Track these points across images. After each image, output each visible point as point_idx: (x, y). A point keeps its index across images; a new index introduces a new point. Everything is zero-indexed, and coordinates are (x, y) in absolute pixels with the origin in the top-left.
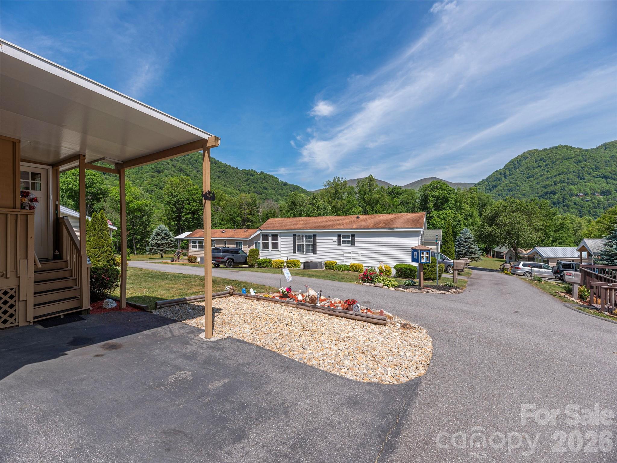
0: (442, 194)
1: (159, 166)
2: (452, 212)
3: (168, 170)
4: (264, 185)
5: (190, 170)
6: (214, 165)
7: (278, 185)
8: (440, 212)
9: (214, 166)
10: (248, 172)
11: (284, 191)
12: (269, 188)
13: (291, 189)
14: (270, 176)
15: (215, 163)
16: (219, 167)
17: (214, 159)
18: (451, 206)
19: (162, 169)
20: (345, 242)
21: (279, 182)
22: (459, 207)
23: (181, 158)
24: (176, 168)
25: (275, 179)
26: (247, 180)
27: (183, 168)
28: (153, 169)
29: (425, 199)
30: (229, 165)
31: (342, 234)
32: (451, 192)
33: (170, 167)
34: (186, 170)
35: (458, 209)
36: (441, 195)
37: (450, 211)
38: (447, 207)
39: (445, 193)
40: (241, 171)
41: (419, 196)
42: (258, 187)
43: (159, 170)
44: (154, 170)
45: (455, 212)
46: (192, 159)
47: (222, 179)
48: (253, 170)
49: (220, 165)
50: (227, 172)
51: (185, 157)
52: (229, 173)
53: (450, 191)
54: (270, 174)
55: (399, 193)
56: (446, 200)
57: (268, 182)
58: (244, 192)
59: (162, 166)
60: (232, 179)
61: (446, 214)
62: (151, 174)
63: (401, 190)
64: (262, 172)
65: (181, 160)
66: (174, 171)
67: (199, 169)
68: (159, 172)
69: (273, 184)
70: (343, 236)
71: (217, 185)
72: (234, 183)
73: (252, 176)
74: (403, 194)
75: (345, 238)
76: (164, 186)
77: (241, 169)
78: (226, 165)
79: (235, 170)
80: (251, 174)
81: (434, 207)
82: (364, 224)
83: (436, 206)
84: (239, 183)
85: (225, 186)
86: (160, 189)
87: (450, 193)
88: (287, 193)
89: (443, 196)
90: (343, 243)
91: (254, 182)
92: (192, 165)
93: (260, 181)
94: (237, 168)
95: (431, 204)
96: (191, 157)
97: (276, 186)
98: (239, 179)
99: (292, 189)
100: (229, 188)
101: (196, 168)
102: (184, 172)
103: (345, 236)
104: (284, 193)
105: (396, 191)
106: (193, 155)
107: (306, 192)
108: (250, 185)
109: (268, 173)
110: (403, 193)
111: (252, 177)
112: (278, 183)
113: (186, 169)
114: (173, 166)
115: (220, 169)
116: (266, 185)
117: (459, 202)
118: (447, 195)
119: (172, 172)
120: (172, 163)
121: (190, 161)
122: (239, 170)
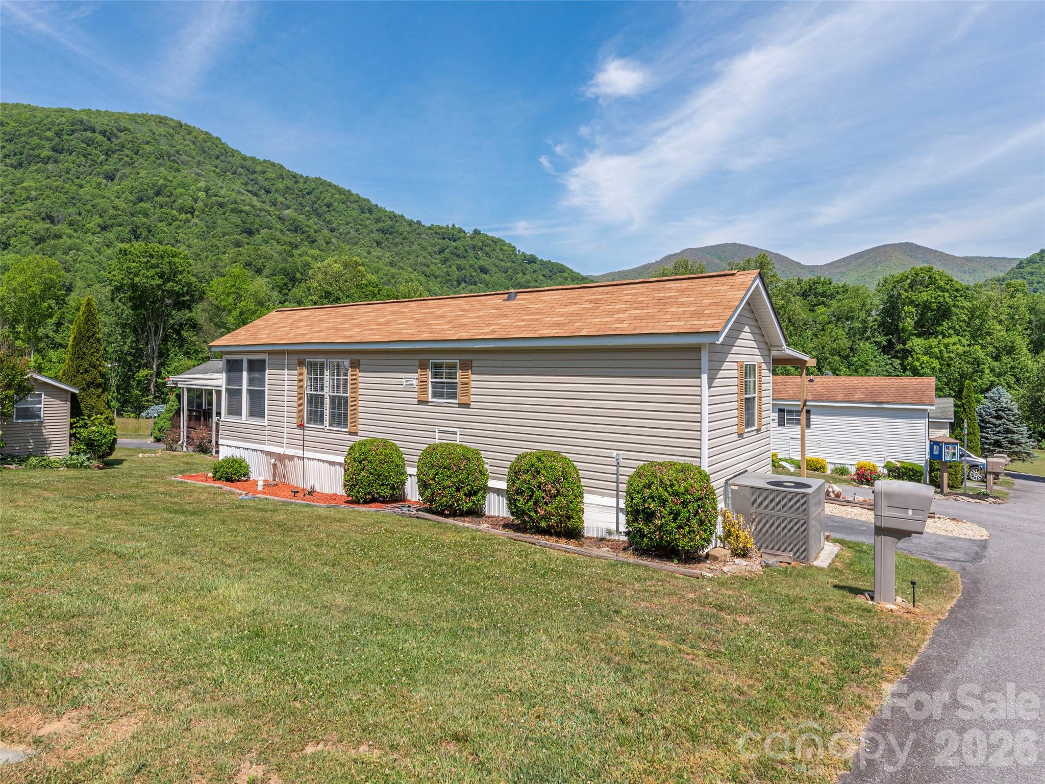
0: (936, 298)
1: (251, 221)
2: (960, 340)
3: (270, 228)
4: (481, 263)
5: (315, 227)
6: (368, 215)
7: (514, 262)
8: (931, 340)
9: (368, 219)
10: (443, 231)
11: (528, 277)
12: (494, 269)
13: (544, 273)
14: (495, 241)
15: (371, 211)
16: (378, 221)
17: (368, 201)
18: (957, 327)
19: (256, 226)
20: (791, 422)
21: (515, 255)
22: (979, 329)
23: (294, 201)
24: (287, 223)
25: (506, 248)
26: (441, 251)
27: (300, 223)
28: (237, 226)
29: (892, 310)
30: (402, 216)
31: (787, 408)
32: (958, 295)
33: (274, 221)
34: (307, 229)
35: (977, 334)
36: (933, 300)
37: (955, 339)
38: (949, 328)
39: (944, 296)
40: (429, 228)
41: (877, 302)
42: (468, 266)
43: (250, 229)
44: (240, 228)
45: (968, 343)
46: (318, 202)
47: (386, 249)
48: (457, 226)
49: (380, 214)
50: (397, 232)
51: (303, 197)
52: (401, 234)
53: (957, 290)
54: (496, 235)
55: (828, 293)
56: (944, 313)
57: (492, 255)
58: (436, 278)
59: (258, 221)
60: (407, 248)
61: (946, 346)
62: (234, 239)
63: (832, 288)
64: (476, 232)
65: (294, 204)
66: (281, 231)
67: (334, 225)
68: (250, 233)
69: (502, 260)
70: (787, 411)
71: (373, 262)
72: (412, 257)
73: (454, 241)
74: (839, 297)
75: (793, 415)
76: (265, 266)
77: (428, 225)
78: (395, 217)
79: (415, 227)
80: (451, 237)
81: (915, 328)
82: (826, 393)
83: (922, 326)
84: (425, 257)
85: (392, 264)
86: (256, 272)
87: (956, 297)
88: (536, 281)
89: (939, 303)
90: (787, 423)
91: (457, 256)
92: (319, 216)
93: (471, 253)
94: (419, 223)
95: (909, 323)
96: (316, 197)
97: (509, 264)
98: (424, 248)
99: (546, 272)
100: (402, 268)
101: (328, 222)
102: (303, 233)
103: (792, 411)
104: (529, 282)
105: (820, 289)
106: (321, 193)
107: (580, 277)
108: (448, 264)
109: (490, 234)
110: (838, 293)
111: (454, 244)
112: (513, 256)
113: (307, 226)
114: (280, 219)
115: (380, 225)
116: (485, 262)
117: (977, 317)
118: (948, 300)
119: (277, 233)
120: (277, 213)
121: (315, 206)
122: (423, 226)
